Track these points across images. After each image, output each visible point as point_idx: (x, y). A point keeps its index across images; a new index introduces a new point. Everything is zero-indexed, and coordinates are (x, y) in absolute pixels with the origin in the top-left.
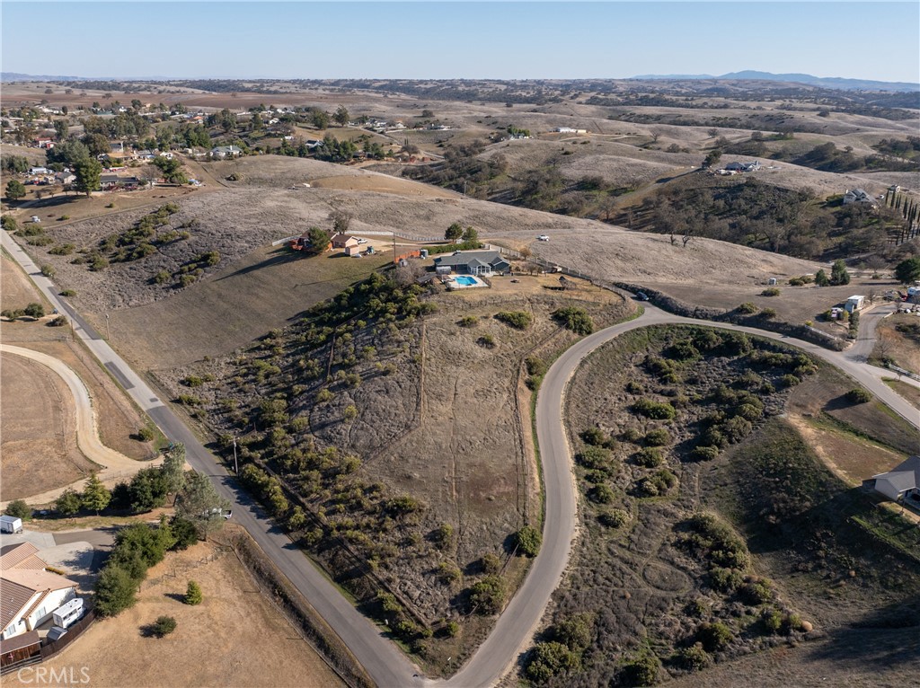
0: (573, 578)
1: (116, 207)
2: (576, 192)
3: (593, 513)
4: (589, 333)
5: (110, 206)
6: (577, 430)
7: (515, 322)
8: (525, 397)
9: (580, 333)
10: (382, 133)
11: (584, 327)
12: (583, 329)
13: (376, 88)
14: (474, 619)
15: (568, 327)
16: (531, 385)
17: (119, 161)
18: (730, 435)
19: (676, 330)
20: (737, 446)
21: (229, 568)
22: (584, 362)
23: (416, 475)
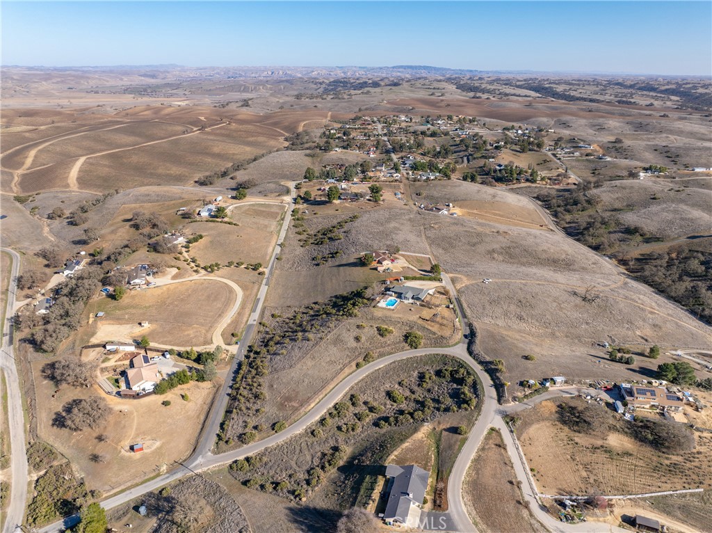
0: (278, 446)
2: (621, 235)
3: (314, 428)
4: (416, 348)
5: (337, 210)
6: (352, 392)
7: (381, 332)
8: (347, 371)
9: (411, 347)
10: (559, 159)
11: (414, 344)
12: (414, 345)
14: (240, 443)
15: (406, 342)
16: (358, 365)
18: (397, 421)
19: (454, 361)
20: (395, 428)
21: (209, 394)
22: (394, 362)
23: (275, 386)
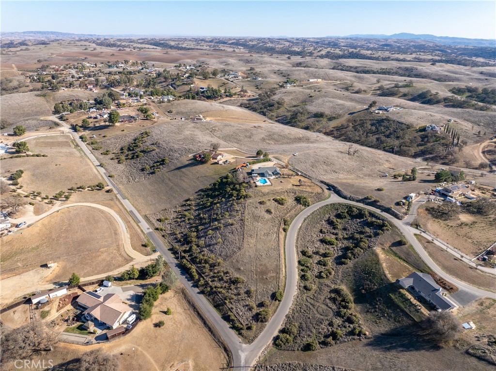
0: (293, 310)
1: (125, 131)
2: (313, 118)
3: (302, 285)
4: (308, 206)
5: (123, 131)
6: (300, 250)
7: (280, 202)
8: (282, 236)
9: (305, 206)
10: (232, 81)
11: (307, 204)
12: (306, 204)
13: (230, 44)
14: (259, 324)
15: (300, 204)
16: (285, 230)
17: (124, 104)
18: (354, 255)
19: (341, 206)
20: (357, 260)
21: (179, 300)
22: (305, 219)
23: (242, 268)
